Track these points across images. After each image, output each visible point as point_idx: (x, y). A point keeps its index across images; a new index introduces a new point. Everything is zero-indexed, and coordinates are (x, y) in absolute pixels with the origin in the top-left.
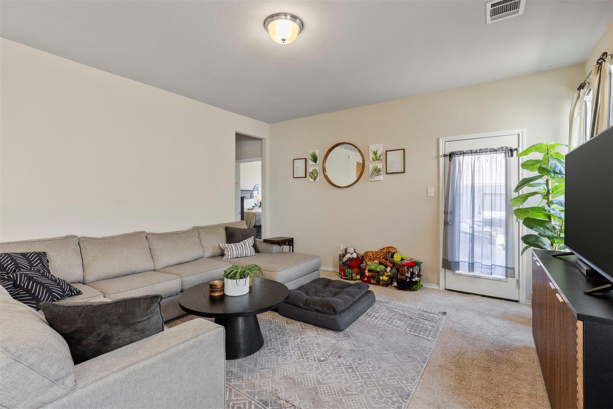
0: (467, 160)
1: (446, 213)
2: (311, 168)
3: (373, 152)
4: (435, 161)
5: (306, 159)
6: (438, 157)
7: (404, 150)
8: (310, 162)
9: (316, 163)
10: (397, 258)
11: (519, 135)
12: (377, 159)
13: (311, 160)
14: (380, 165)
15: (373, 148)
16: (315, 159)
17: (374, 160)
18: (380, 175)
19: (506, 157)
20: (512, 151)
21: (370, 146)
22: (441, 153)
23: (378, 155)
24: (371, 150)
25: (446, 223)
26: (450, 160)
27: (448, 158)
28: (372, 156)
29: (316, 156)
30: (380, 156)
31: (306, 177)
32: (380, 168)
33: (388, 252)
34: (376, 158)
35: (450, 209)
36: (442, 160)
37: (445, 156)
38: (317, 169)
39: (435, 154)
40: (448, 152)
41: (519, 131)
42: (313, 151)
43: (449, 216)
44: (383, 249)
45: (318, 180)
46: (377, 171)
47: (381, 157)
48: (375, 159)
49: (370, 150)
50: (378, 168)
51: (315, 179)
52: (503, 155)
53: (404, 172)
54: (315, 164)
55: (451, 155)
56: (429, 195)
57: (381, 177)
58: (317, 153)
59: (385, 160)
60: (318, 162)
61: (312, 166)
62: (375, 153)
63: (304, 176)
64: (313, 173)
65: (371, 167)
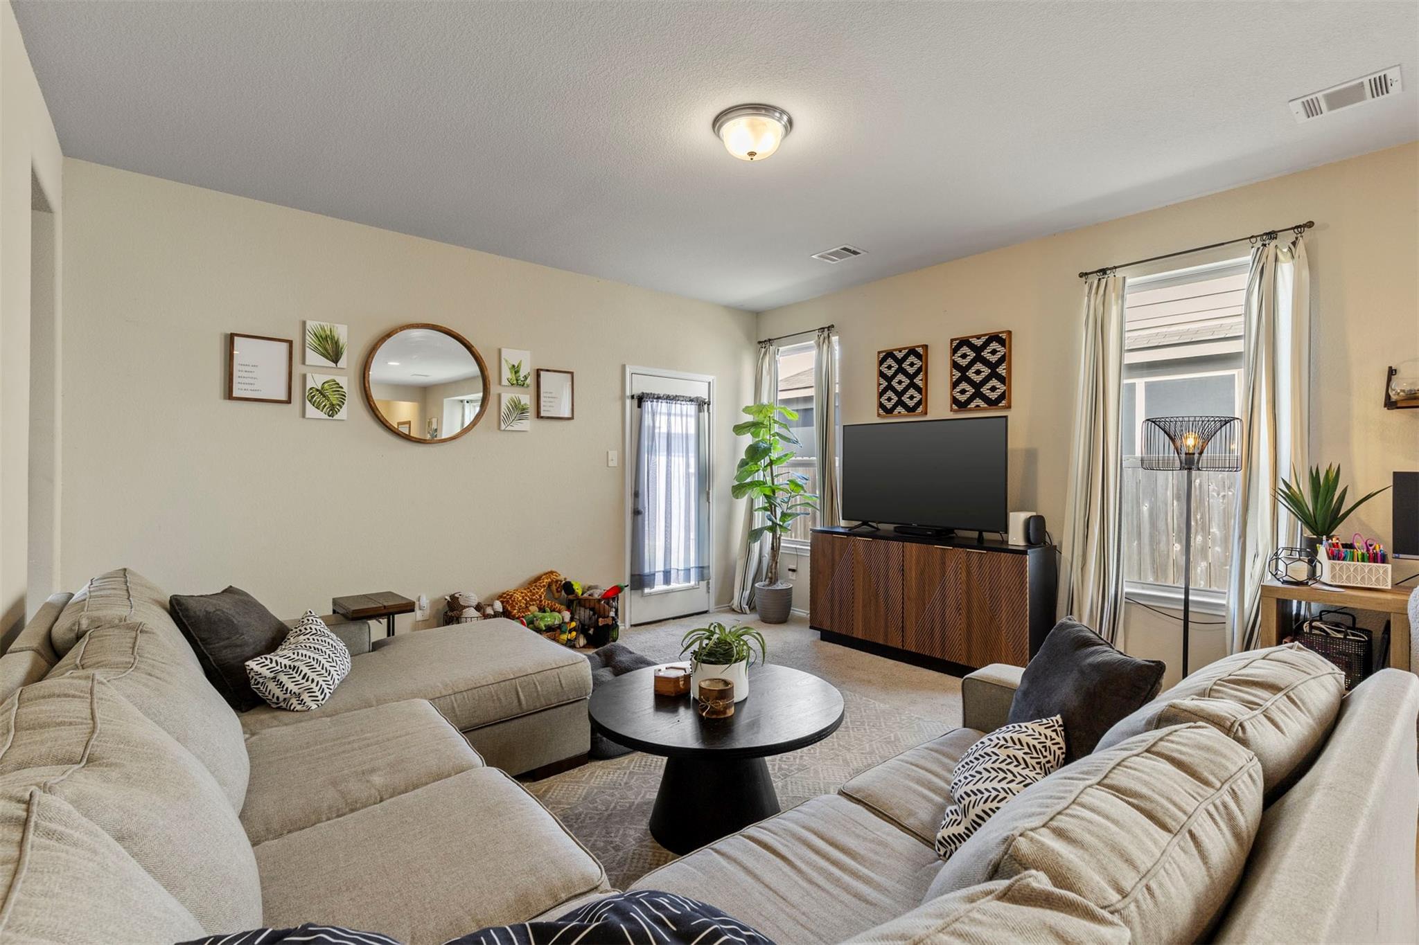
0: (662, 406)
2: (316, 376)
3: (510, 366)
4: (619, 405)
5: (290, 343)
6: (623, 398)
7: (572, 373)
8: (314, 358)
9: (336, 361)
11: (709, 383)
12: (518, 383)
13: (315, 349)
14: (525, 398)
15: (511, 356)
16: (333, 352)
17: (512, 385)
18: (527, 419)
21: (504, 351)
22: (628, 393)
23: (522, 374)
24: (506, 361)
26: (640, 406)
27: (636, 401)
28: (507, 374)
29: (337, 342)
30: (526, 378)
31: (289, 401)
32: (525, 404)
34: (517, 380)
36: (628, 402)
37: (633, 397)
38: (343, 381)
39: (618, 392)
40: (637, 391)
41: (709, 377)
42: (326, 325)
44: (539, 578)
45: (342, 414)
46: (519, 410)
47: (528, 381)
48: (515, 382)
49: (503, 361)
50: (522, 403)
51: (333, 410)
53: (572, 419)
54: (334, 365)
55: (640, 399)
56: (611, 464)
57: (527, 424)
58: (342, 333)
59: (533, 388)
60: (343, 362)
61: (317, 371)
62: (515, 370)
63: (283, 397)
64: (321, 392)
65: (506, 398)
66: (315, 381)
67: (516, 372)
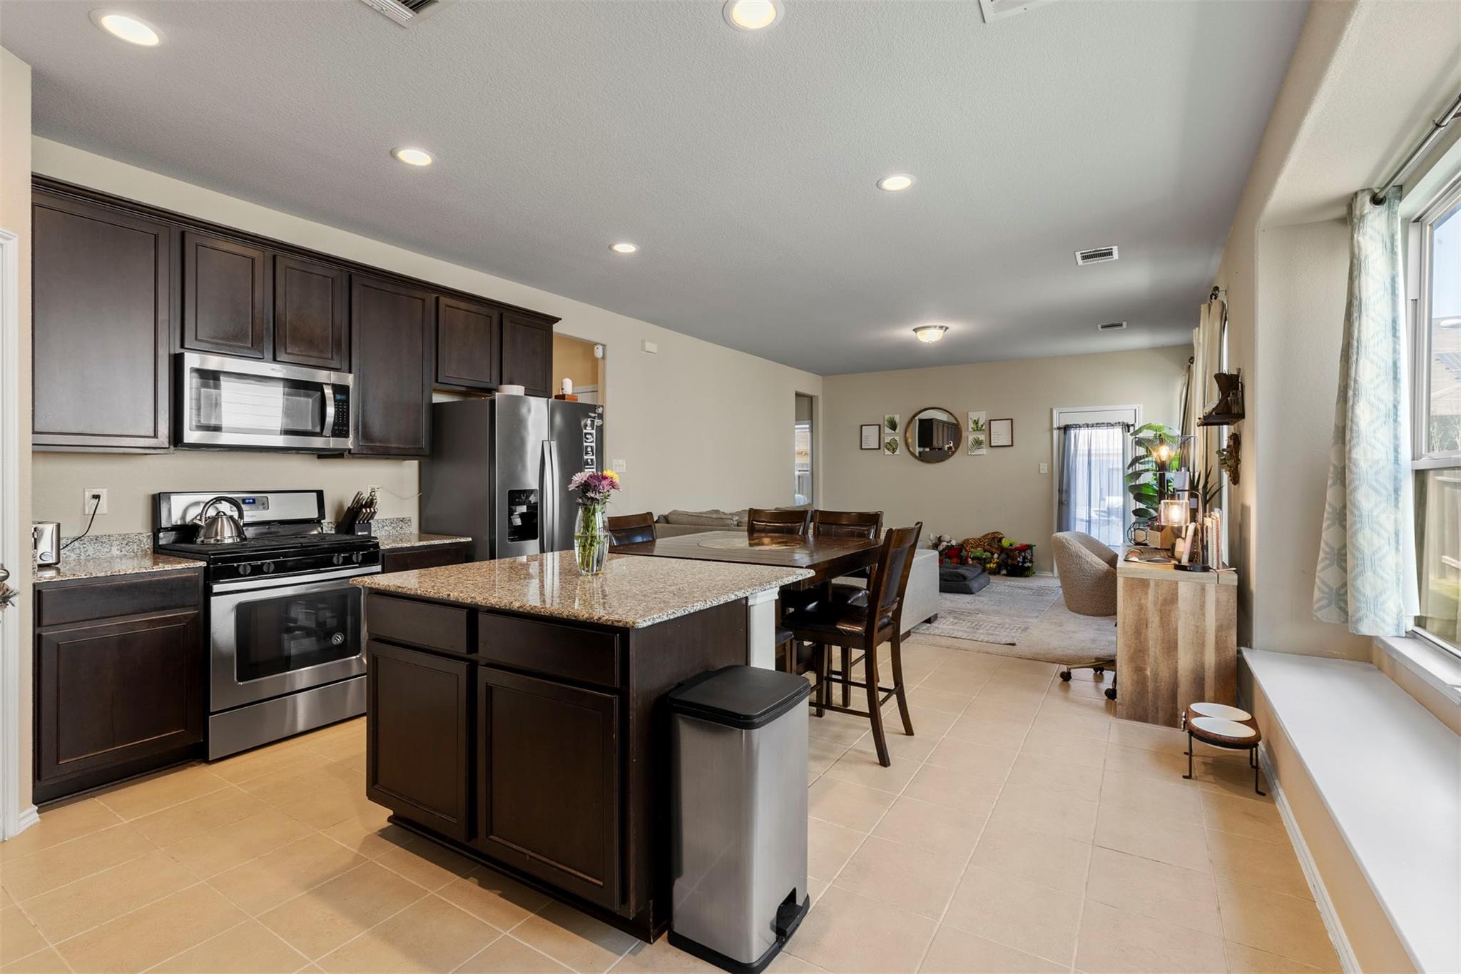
0: (1083, 433)
1: (1060, 491)
2: (888, 437)
3: (973, 421)
4: (1048, 434)
5: (880, 426)
6: (1051, 430)
7: (1012, 420)
8: (888, 430)
9: (895, 430)
10: (1005, 543)
11: (1135, 410)
12: (978, 429)
13: (887, 426)
14: (982, 437)
15: (973, 416)
16: (893, 426)
17: (974, 430)
18: (983, 448)
19: (1123, 433)
20: (1128, 426)
21: (969, 413)
22: (1055, 426)
23: (980, 424)
25: (1061, 503)
26: (1065, 433)
27: (1063, 431)
28: (971, 425)
29: (895, 422)
30: (982, 426)
31: (879, 448)
32: (982, 440)
33: (994, 538)
35: (1065, 487)
36: (1055, 433)
37: (1059, 428)
38: (897, 438)
39: (1047, 425)
40: (1063, 424)
41: (1135, 406)
42: (891, 416)
43: (1064, 495)
44: (988, 534)
45: (897, 452)
46: (978, 443)
47: (984, 427)
48: (976, 429)
49: (970, 420)
50: (980, 439)
51: (894, 451)
52: (1121, 430)
53: (1012, 445)
54: (894, 432)
55: (1066, 429)
56: (1042, 472)
57: (984, 451)
58: (897, 418)
59: (988, 431)
60: (897, 431)
61: (888, 435)
62: (976, 422)
63: (877, 447)
64: (889, 444)
65: (971, 438)
66: (888, 440)
67: (977, 424)
